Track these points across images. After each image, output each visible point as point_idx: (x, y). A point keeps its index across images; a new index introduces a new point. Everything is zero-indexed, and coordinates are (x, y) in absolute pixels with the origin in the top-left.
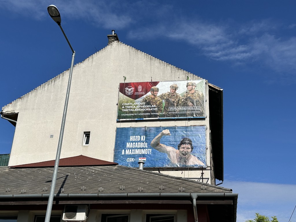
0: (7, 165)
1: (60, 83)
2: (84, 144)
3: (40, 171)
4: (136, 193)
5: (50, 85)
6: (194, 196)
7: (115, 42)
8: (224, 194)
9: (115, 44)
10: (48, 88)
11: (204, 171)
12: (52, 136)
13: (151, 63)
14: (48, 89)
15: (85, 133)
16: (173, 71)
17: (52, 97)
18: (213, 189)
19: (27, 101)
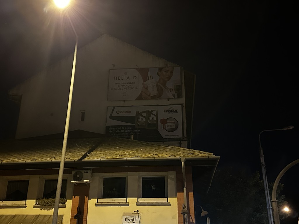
2: (80, 121)
4: (134, 158)
6: (183, 159)
8: (209, 157)
11: (182, 142)
15: (81, 111)
16: (154, 60)
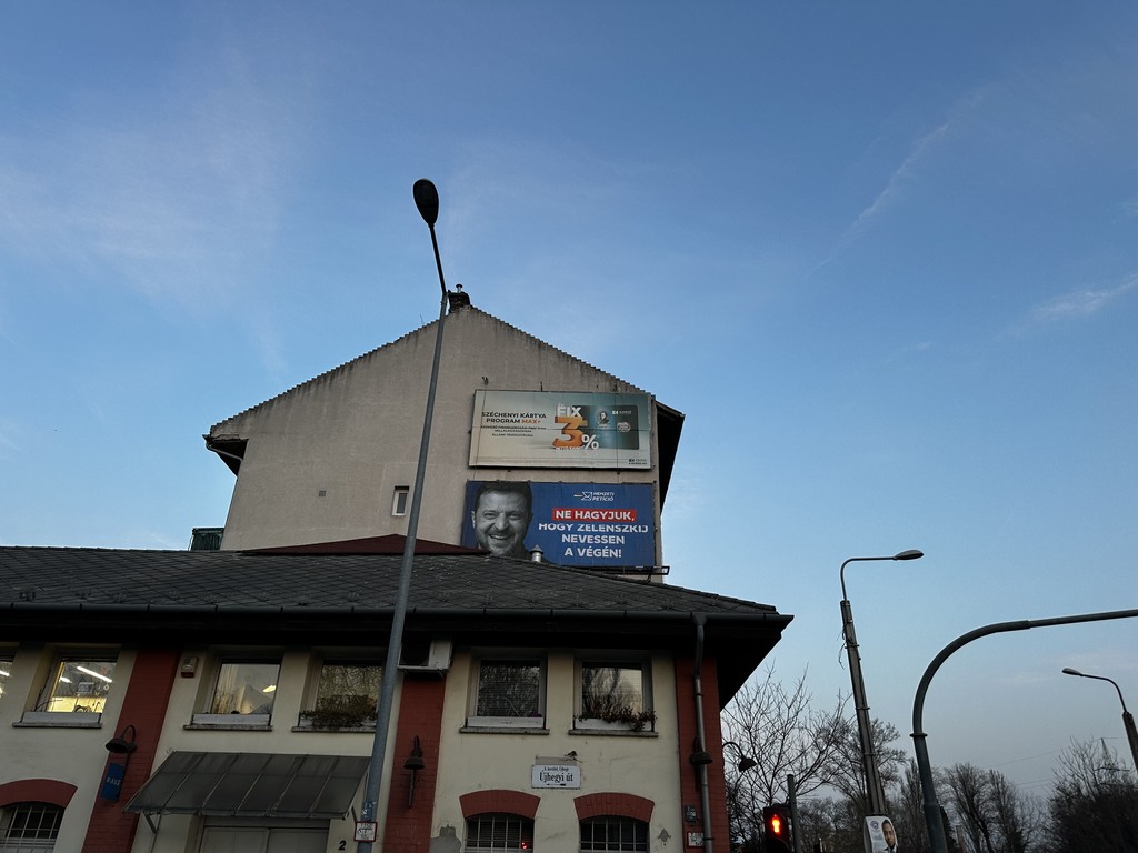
0: (218, 548)
1: (344, 382)
2: (395, 514)
3: (317, 562)
4: (568, 608)
5: (321, 386)
6: (700, 618)
7: (466, 307)
9: (465, 311)
10: (317, 389)
12: (322, 493)
13: (540, 355)
14: (316, 393)
15: (397, 488)
16: (585, 374)
17: (325, 411)
18: (734, 605)
19: (268, 415)
